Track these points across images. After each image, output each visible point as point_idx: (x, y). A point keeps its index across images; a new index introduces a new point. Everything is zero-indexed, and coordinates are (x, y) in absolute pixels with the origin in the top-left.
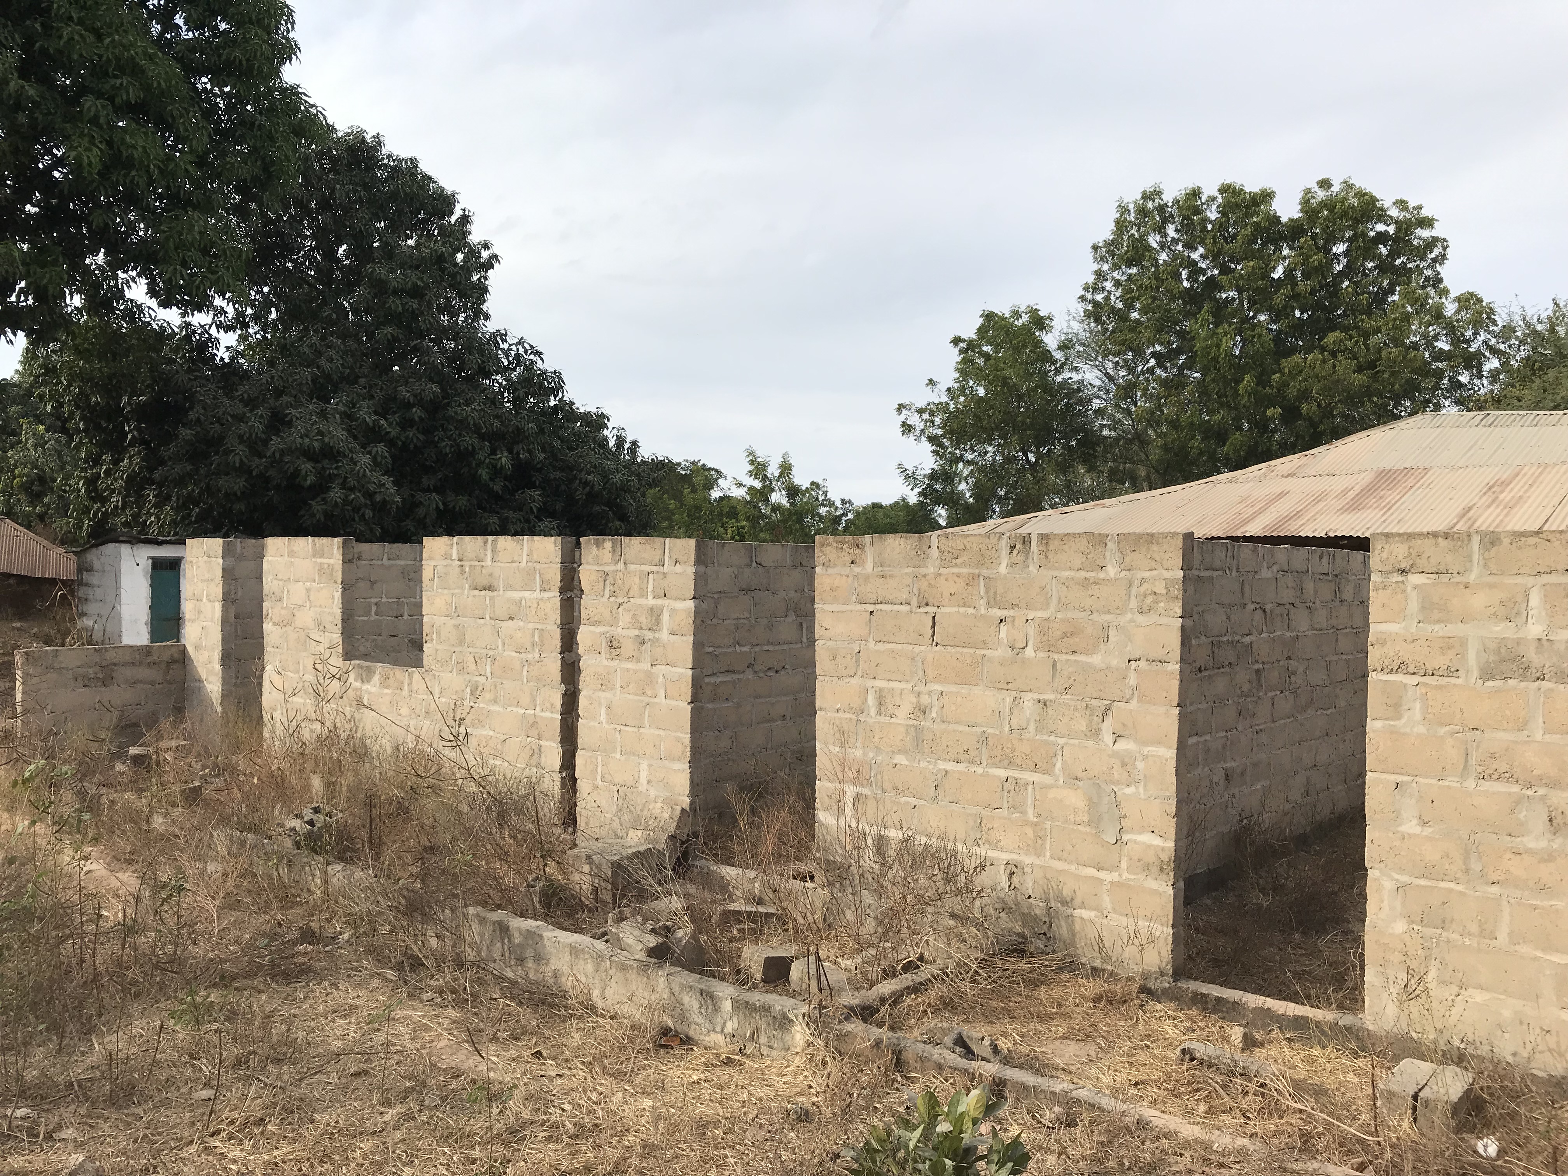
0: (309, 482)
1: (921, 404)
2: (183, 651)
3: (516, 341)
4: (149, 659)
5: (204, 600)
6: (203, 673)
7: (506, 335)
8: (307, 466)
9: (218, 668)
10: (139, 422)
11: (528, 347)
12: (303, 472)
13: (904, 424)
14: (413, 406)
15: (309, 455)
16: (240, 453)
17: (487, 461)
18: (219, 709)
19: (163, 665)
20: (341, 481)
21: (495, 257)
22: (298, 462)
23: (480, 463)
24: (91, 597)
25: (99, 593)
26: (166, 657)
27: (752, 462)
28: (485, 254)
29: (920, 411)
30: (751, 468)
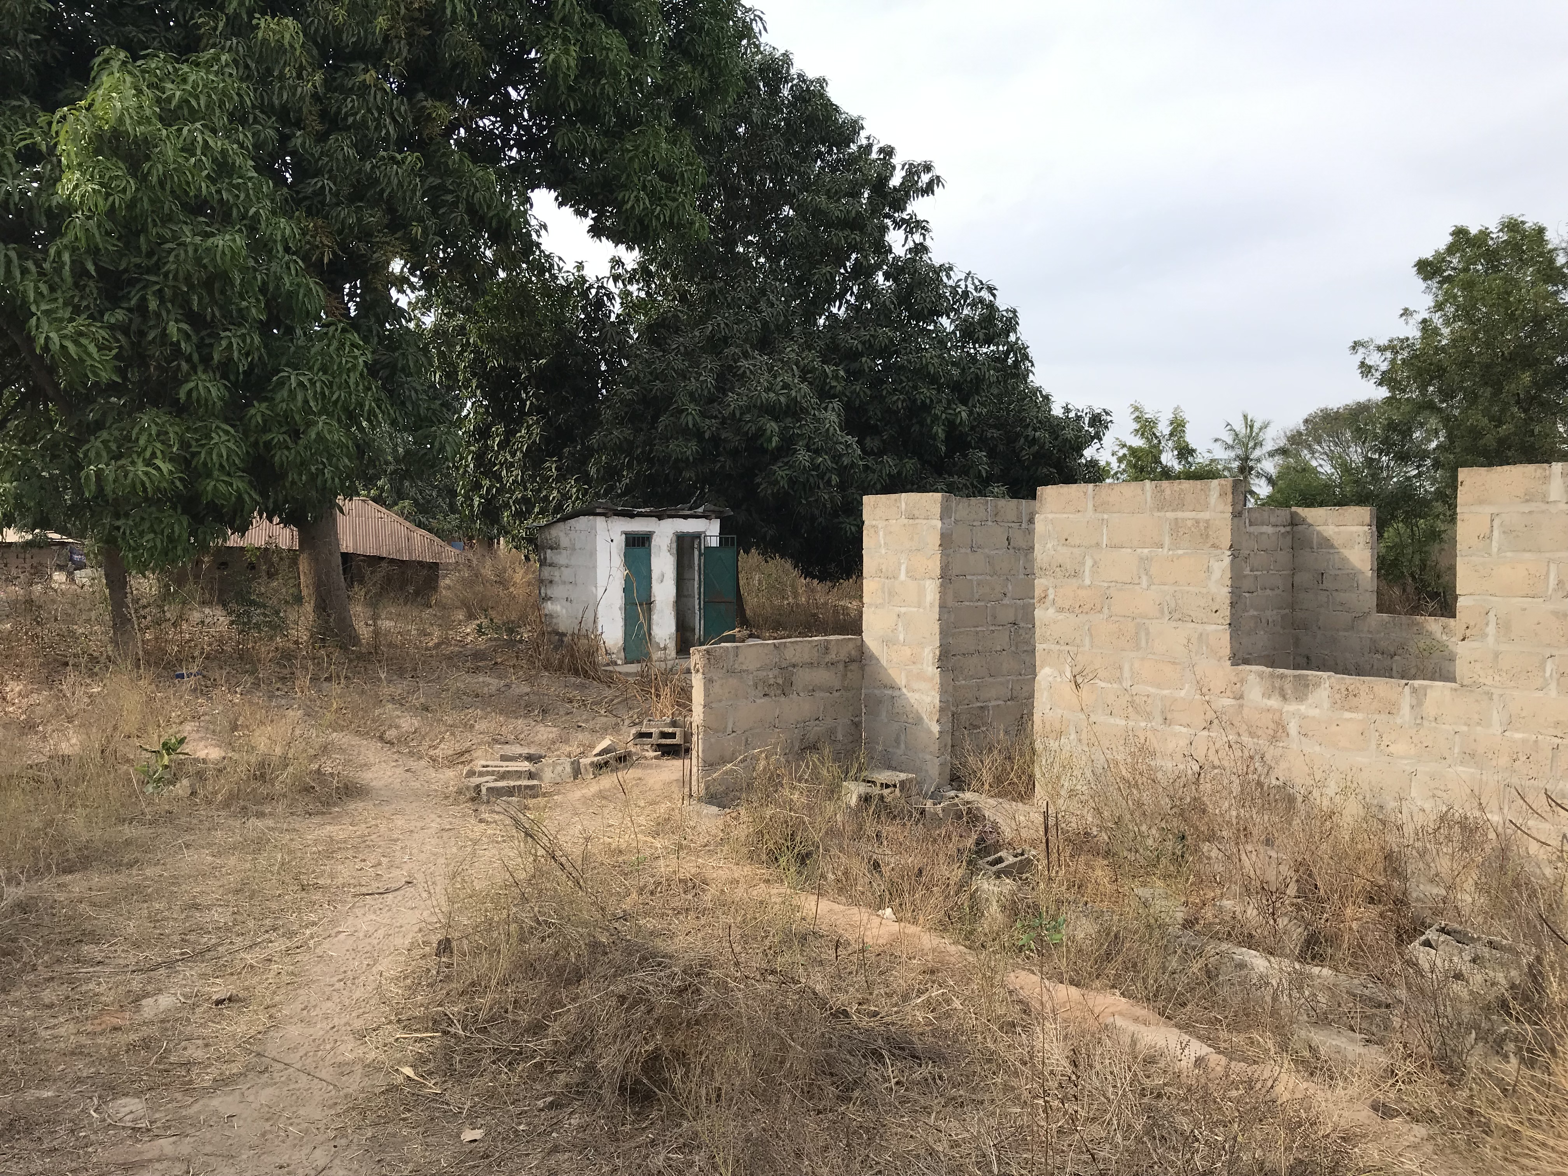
0: (774, 444)
1: (1383, 341)
2: (861, 648)
3: (963, 276)
4: (828, 659)
5: (903, 576)
6: (899, 678)
7: (951, 269)
8: (772, 426)
9: (931, 670)
10: (538, 388)
11: (977, 283)
12: (769, 432)
13: (1363, 364)
14: (862, 355)
15: (772, 411)
16: (692, 414)
17: (944, 416)
18: (935, 728)
19: (841, 666)
20: (805, 442)
21: (937, 180)
22: (763, 420)
23: (936, 418)
24: (557, 579)
25: (567, 573)
26: (843, 656)
27: (1137, 419)
28: (925, 178)
29: (1381, 349)
30: (1137, 426)
